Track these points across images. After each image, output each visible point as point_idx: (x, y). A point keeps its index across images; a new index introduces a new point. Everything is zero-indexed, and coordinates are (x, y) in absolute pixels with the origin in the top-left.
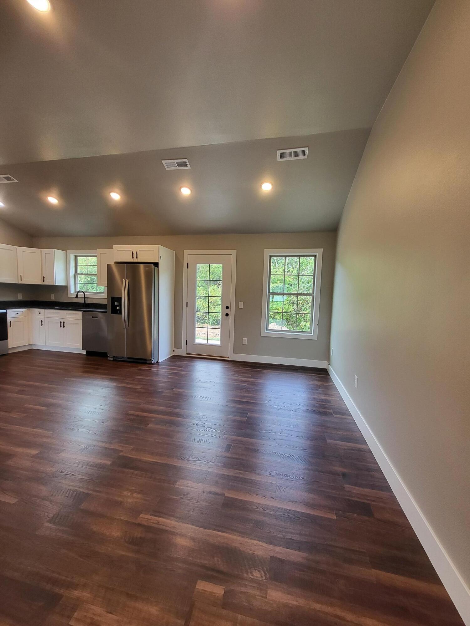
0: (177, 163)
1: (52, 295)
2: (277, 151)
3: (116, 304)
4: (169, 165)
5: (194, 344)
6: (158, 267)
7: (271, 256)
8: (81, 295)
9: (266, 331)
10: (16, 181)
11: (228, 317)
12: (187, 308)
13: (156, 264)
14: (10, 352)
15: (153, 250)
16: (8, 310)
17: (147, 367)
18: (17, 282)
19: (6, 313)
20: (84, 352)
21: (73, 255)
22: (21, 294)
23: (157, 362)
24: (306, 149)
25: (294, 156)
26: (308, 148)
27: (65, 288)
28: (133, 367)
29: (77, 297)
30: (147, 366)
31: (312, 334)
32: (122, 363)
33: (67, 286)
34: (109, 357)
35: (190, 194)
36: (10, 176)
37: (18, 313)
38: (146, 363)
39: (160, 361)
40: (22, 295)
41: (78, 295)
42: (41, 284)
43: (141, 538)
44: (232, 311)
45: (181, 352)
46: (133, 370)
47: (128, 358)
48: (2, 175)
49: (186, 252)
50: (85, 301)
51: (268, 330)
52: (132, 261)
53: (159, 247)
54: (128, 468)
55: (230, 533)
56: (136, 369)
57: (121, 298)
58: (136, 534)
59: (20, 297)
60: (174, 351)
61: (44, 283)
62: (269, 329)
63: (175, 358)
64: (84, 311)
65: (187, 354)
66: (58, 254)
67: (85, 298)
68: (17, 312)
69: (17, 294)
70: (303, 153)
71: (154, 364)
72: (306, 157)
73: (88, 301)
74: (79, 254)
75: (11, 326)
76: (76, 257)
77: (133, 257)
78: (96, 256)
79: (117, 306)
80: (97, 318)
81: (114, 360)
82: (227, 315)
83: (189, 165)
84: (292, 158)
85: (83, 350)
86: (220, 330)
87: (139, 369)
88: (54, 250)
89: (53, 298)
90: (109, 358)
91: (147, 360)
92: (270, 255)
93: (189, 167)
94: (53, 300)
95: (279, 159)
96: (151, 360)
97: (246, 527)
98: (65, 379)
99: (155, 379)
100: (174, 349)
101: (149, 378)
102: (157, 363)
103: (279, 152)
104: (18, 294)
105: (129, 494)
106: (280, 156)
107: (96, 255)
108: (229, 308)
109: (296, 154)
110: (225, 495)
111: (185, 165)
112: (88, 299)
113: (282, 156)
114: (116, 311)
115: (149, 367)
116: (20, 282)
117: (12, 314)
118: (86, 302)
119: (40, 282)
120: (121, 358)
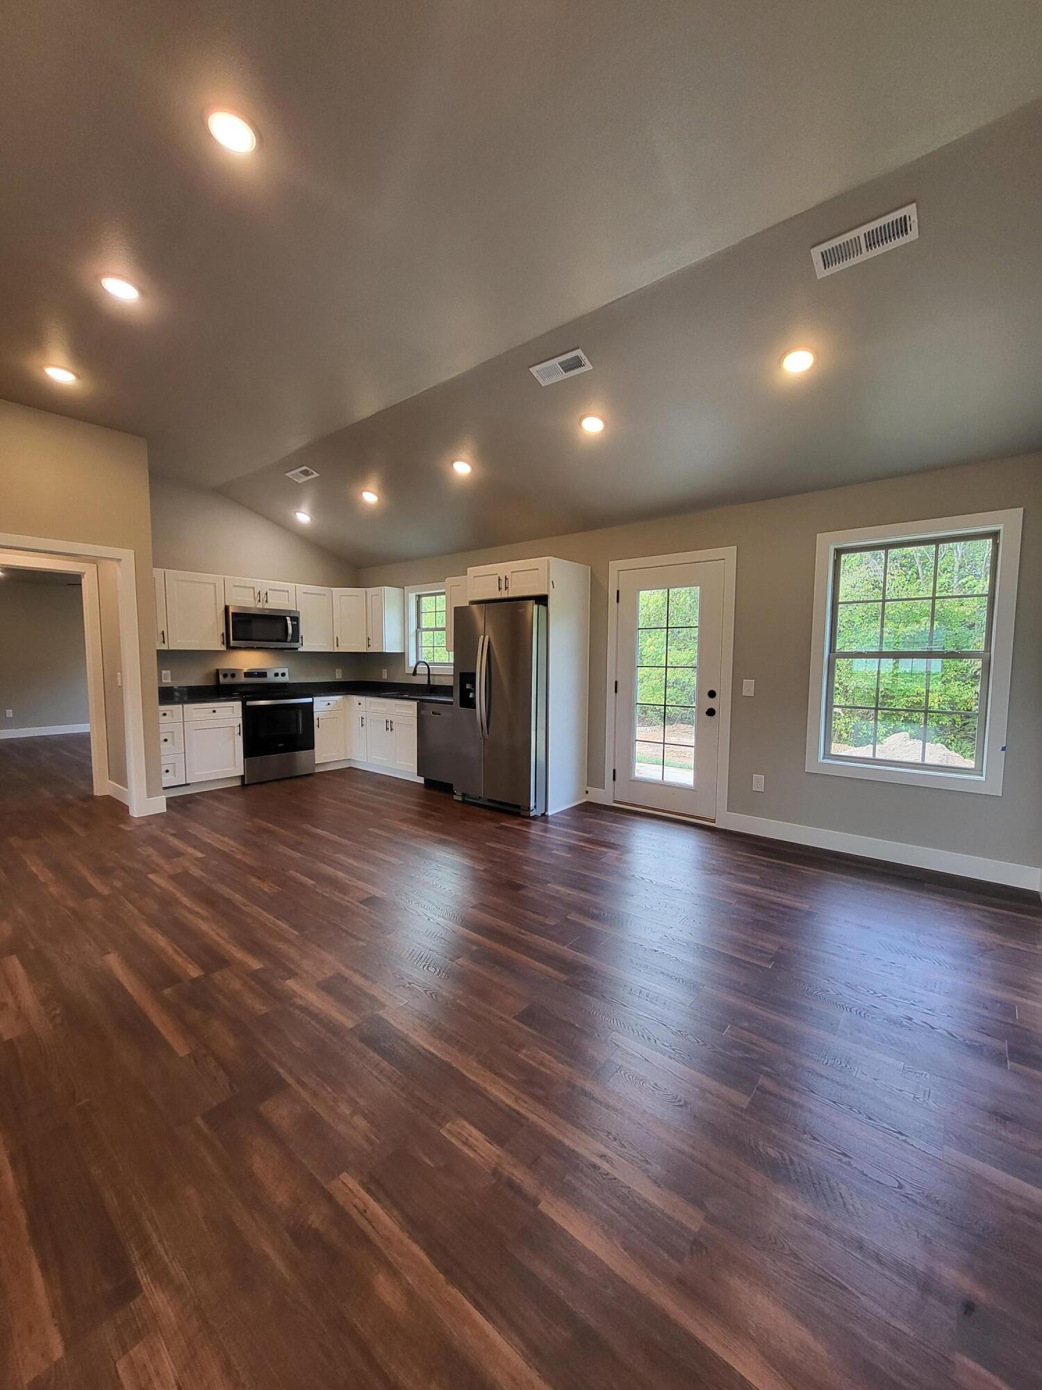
0: (560, 364)
1: (383, 670)
2: (812, 251)
3: (468, 686)
4: (547, 373)
5: (631, 780)
6: (546, 605)
7: (839, 552)
8: (422, 669)
9: (824, 758)
10: (316, 475)
11: (712, 718)
12: (616, 696)
13: (542, 600)
14: (318, 770)
15: (537, 569)
16: (315, 698)
17: (519, 825)
18: (332, 651)
19: (312, 704)
20: (421, 780)
21: (414, 594)
22: (340, 670)
23: (543, 815)
24: (911, 211)
25: (869, 246)
26: (914, 205)
27: (400, 657)
28: (491, 819)
29: (415, 673)
30: (520, 820)
31: (983, 778)
32: (478, 809)
33: (403, 654)
34: (455, 794)
35: (603, 431)
36: (307, 468)
37: (329, 704)
38: (518, 815)
39: (550, 813)
40: (342, 673)
41: (417, 669)
42: (365, 651)
43: (316, 1230)
44: (723, 704)
45: (603, 796)
46: (490, 826)
47: (490, 801)
48: (298, 468)
49: (614, 565)
50: (429, 681)
51: (827, 755)
52: (498, 596)
53: (548, 560)
54: (375, 1050)
55: (501, 1331)
56: (497, 825)
57: (474, 675)
58: (312, 1217)
59: (339, 676)
60: (587, 792)
61: (370, 650)
62: (833, 752)
63: (588, 810)
64: (422, 701)
65: (615, 802)
66: (390, 595)
67: (429, 674)
68: (327, 703)
69: (335, 671)
70: (902, 227)
71: (535, 818)
72: (913, 235)
73: (436, 682)
74: (423, 591)
75: (318, 726)
76: (419, 597)
77: (500, 589)
78: (444, 593)
79: (470, 691)
80: (440, 714)
81: (463, 802)
82: (711, 712)
83: (587, 361)
84: (866, 255)
85: (418, 775)
86: (693, 748)
87: (502, 826)
88: (383, 587)
89: (385, 676)
90: (455, 797)
91: (521, 808)
92: (835, 549)
93: (588, 367)
94: (385, 679)
95: (821, 272)
96: (529, 808)
97: (550, 1333)
98: (370, 829)
99: (521, 854)
100: (588, 789)
101: (512, 850)
102: (543, 818)
103: (816, 253)
104: (337, 670)
105: (348, 1113)
106: (822, 263)
107: (444, 591)
108: (718, 695)
109: (873, 240)
110: (540, 1207)
111: (577, 363)
112: (437, 678)
113: (827, 259)
114: (467, 702)
115: (521, 825)
116: (336, 650)
117: (321, 705)
118: (431, 683)
119: (361, 648)
120: (477, 800)
